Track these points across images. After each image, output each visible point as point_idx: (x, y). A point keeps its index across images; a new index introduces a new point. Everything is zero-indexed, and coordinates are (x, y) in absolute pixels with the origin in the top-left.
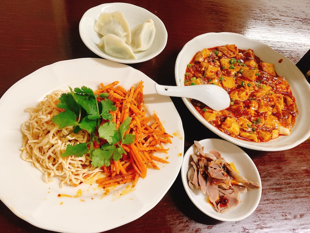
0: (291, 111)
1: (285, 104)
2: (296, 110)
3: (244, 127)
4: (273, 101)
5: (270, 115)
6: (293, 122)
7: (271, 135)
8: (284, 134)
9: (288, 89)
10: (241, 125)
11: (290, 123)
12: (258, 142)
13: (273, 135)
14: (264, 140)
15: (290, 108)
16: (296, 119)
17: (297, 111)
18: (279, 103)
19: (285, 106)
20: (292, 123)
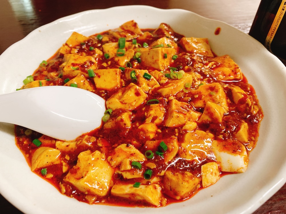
0: (245, 115)
1: (229, 100)
2: (258, 110)
3: (122, 169)
4: (200, 98)
5: (195, 130)
6: (253, 138)
7: (197, 181)
8: (233, 171)
9: (236, 73)
10: (118, 167)
11: (246, 140)
12: (161, 205)
13: (203, 177)
14: (178, 198)
15: (242, 106)
16: (261, 129)
17: (260, 112)
18: (214, 101)
19: (229, 105)
20: (250, 140)
